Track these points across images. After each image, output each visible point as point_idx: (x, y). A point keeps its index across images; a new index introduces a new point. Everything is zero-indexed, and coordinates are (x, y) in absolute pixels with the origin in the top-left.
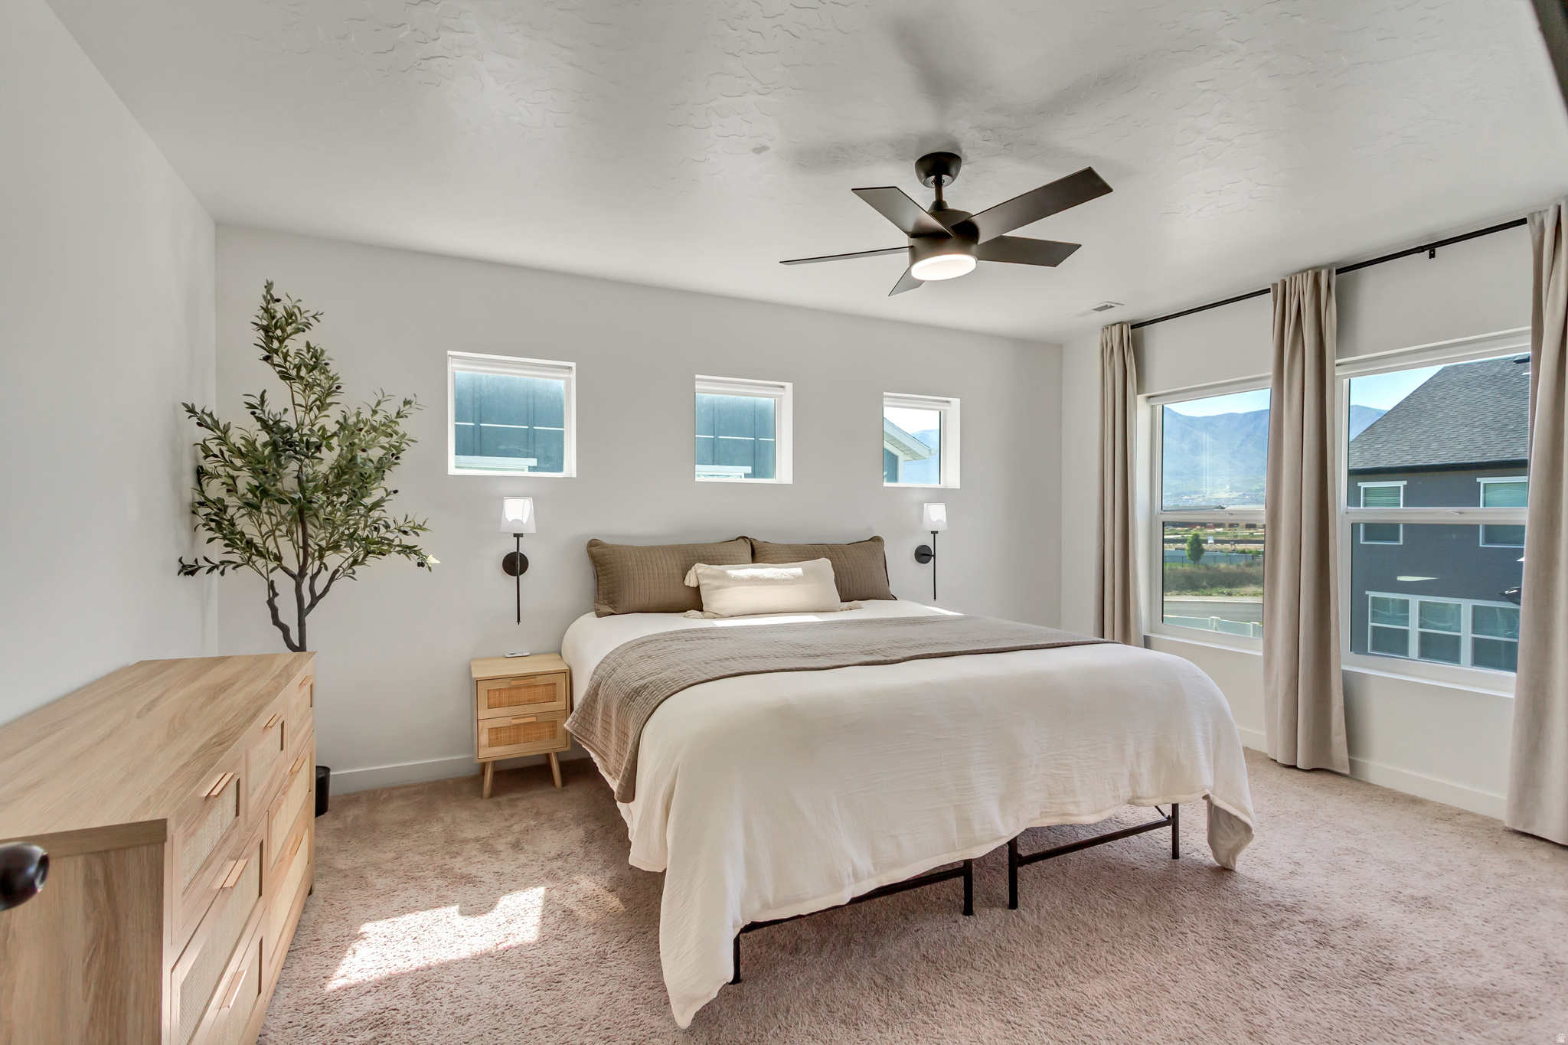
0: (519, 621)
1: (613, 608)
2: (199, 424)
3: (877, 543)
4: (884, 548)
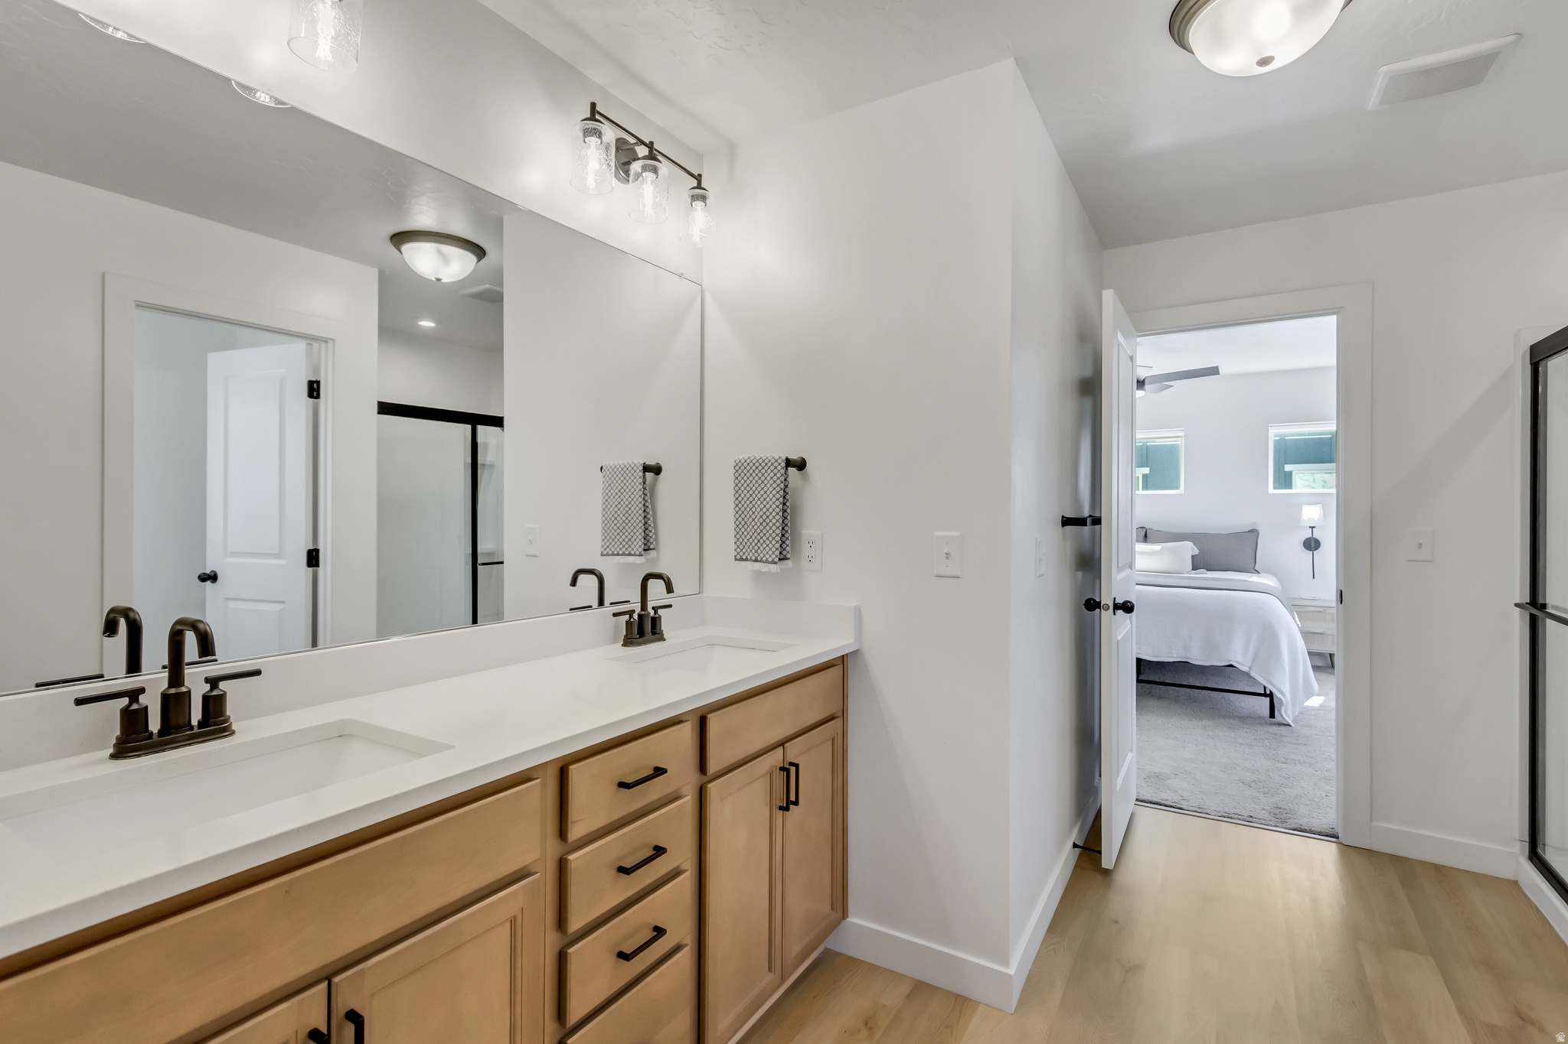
3: (1251, 534)
4: (1257, 538)
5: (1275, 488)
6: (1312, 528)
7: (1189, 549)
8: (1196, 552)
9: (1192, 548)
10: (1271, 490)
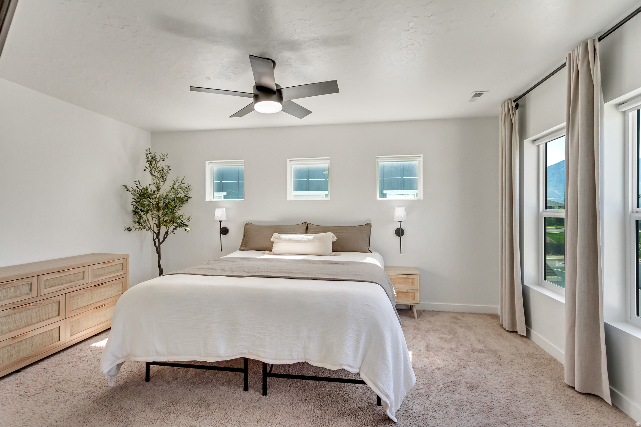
0: (221, 250)
1: (246, 248)
2: (127, 190)
3: (367, 226)
4: (371, 229)
5: (380, 197)
6: (400, 222)
7: (331, 237)
8: (335, 239)
9: (333, 237)
10: (378, 198)
